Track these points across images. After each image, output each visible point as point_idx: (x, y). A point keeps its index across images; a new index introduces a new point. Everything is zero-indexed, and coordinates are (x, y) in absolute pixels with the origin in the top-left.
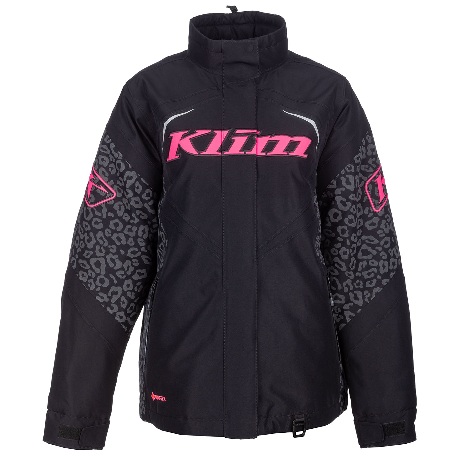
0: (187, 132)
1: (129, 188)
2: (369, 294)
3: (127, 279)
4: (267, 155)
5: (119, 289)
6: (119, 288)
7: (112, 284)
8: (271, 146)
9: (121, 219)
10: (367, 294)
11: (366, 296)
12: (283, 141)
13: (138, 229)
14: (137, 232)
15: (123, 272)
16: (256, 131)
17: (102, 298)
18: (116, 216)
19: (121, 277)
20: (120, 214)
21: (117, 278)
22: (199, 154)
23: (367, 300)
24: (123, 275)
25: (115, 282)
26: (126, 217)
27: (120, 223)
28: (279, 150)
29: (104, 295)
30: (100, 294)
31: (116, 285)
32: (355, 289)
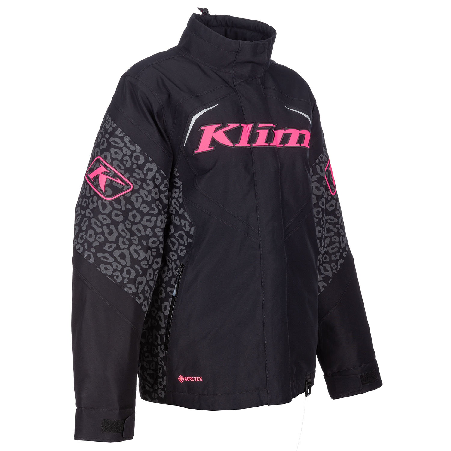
0: (219, 125)
1: (150, 180)
2: (336, 266)
3: (149, 268)
4: (284, 146)
5: (143, 279)
6: (144, 277)
7: (138, 274)
8: (286, 138)
9: (138, 210)
10: (334, 266)
11: (334, 268)
12: (295, 134)
13: (157, 219)
14: (156, 222)
15: (146, 262)
16: (272, 125)
17: (130, 289)
18: (134, 208)
19: (145, 267)
20: (137, 205)
21: (142, 268)
22: (235, 146)
23: (334, 271)
24: (146, 265)
25: (141, 272)
26: (144, 208)
27: (137, 215)
28: (293, 142)
29: (132, 286)
30: (128, 285)
31: (142, 276)
32: (324, 262)
